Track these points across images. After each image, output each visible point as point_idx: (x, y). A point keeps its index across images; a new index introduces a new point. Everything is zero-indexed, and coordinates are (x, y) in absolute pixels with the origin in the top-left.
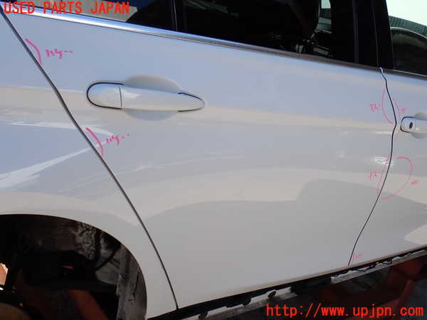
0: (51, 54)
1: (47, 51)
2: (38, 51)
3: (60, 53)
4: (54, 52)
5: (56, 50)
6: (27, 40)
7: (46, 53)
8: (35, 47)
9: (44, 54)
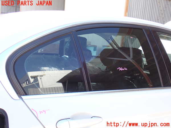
0: (41, 113)
1: (40, 112)
2: (36, 112)
3: (45, 111)
4: (43, 112)
5: (43, 111)
6: (32, 109)
7: (40, 113)
8: (35, 111)
9: (39, 113)
